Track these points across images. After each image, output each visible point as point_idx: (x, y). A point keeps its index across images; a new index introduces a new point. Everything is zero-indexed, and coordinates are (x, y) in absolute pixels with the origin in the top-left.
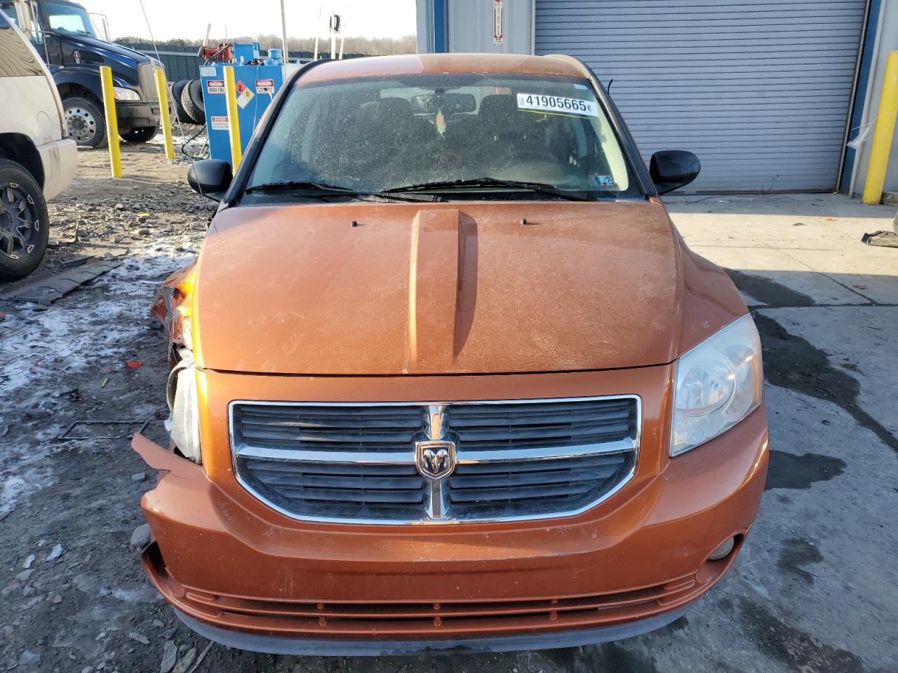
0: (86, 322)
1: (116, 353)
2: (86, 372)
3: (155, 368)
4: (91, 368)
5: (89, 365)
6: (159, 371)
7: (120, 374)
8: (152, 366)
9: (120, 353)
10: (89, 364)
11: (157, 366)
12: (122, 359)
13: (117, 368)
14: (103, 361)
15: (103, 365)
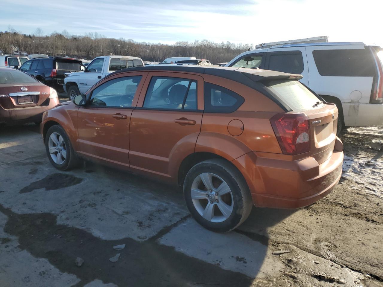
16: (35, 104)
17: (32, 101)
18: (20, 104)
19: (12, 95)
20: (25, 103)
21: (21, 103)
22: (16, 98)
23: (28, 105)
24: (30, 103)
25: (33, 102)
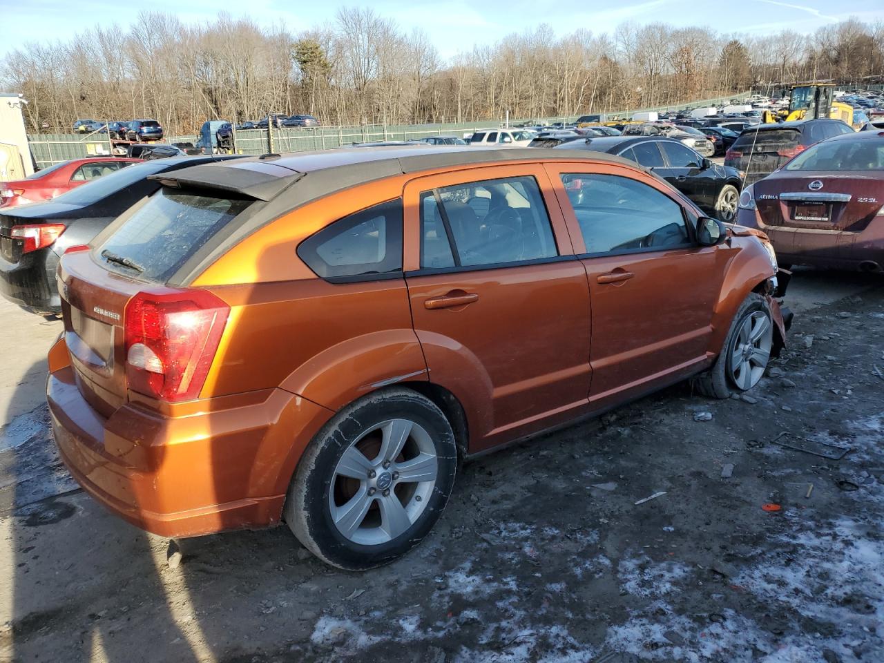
0: (847, 640)
1: (794, 538)
2: (833, 513)
3: (748, 500)
4: (827, 516)
5: (831, 520)
6: (744, 493)
7: (792, 501)
8: (750, 504)
9: (788, 536)
10: (830, 523)
11: (745, 502)
12: (786, 523)
13: (793, 510)
14: (811, 523)
15: (812, 518)
16: (832, 224)
17: (828, 217)
18: (797, 218)
19: (784, 195)
20: (808, 218)
21: (800, 218)
22: (792, 204)
23: (813, 223)
24: (820, 219)
25: (827, 219)
